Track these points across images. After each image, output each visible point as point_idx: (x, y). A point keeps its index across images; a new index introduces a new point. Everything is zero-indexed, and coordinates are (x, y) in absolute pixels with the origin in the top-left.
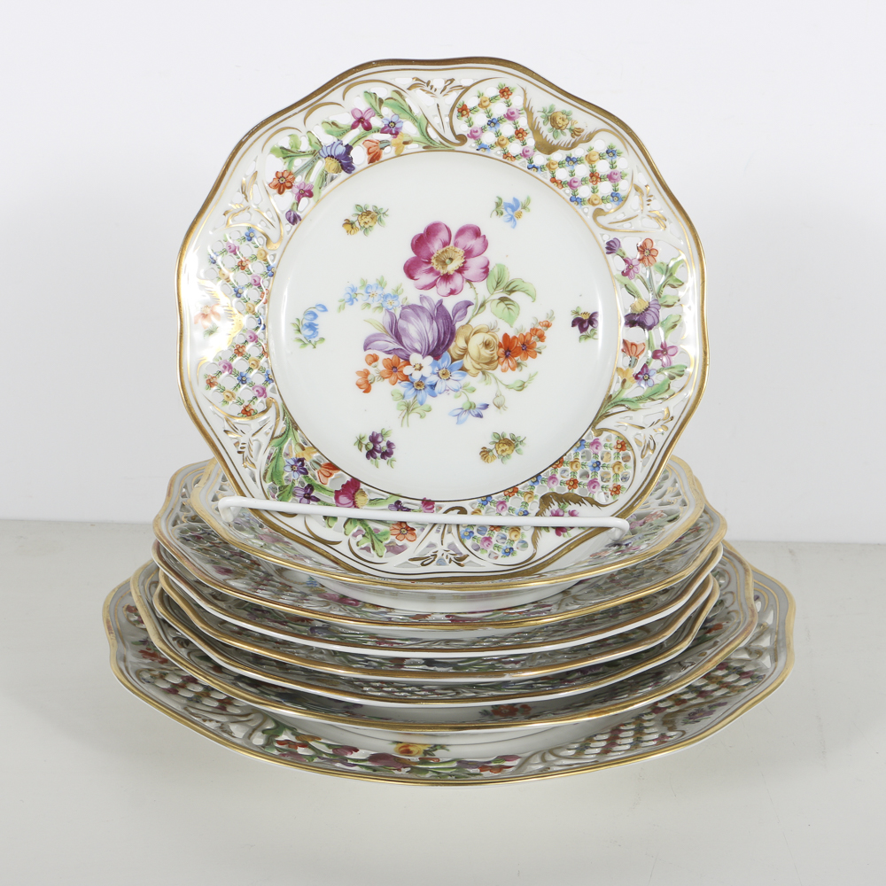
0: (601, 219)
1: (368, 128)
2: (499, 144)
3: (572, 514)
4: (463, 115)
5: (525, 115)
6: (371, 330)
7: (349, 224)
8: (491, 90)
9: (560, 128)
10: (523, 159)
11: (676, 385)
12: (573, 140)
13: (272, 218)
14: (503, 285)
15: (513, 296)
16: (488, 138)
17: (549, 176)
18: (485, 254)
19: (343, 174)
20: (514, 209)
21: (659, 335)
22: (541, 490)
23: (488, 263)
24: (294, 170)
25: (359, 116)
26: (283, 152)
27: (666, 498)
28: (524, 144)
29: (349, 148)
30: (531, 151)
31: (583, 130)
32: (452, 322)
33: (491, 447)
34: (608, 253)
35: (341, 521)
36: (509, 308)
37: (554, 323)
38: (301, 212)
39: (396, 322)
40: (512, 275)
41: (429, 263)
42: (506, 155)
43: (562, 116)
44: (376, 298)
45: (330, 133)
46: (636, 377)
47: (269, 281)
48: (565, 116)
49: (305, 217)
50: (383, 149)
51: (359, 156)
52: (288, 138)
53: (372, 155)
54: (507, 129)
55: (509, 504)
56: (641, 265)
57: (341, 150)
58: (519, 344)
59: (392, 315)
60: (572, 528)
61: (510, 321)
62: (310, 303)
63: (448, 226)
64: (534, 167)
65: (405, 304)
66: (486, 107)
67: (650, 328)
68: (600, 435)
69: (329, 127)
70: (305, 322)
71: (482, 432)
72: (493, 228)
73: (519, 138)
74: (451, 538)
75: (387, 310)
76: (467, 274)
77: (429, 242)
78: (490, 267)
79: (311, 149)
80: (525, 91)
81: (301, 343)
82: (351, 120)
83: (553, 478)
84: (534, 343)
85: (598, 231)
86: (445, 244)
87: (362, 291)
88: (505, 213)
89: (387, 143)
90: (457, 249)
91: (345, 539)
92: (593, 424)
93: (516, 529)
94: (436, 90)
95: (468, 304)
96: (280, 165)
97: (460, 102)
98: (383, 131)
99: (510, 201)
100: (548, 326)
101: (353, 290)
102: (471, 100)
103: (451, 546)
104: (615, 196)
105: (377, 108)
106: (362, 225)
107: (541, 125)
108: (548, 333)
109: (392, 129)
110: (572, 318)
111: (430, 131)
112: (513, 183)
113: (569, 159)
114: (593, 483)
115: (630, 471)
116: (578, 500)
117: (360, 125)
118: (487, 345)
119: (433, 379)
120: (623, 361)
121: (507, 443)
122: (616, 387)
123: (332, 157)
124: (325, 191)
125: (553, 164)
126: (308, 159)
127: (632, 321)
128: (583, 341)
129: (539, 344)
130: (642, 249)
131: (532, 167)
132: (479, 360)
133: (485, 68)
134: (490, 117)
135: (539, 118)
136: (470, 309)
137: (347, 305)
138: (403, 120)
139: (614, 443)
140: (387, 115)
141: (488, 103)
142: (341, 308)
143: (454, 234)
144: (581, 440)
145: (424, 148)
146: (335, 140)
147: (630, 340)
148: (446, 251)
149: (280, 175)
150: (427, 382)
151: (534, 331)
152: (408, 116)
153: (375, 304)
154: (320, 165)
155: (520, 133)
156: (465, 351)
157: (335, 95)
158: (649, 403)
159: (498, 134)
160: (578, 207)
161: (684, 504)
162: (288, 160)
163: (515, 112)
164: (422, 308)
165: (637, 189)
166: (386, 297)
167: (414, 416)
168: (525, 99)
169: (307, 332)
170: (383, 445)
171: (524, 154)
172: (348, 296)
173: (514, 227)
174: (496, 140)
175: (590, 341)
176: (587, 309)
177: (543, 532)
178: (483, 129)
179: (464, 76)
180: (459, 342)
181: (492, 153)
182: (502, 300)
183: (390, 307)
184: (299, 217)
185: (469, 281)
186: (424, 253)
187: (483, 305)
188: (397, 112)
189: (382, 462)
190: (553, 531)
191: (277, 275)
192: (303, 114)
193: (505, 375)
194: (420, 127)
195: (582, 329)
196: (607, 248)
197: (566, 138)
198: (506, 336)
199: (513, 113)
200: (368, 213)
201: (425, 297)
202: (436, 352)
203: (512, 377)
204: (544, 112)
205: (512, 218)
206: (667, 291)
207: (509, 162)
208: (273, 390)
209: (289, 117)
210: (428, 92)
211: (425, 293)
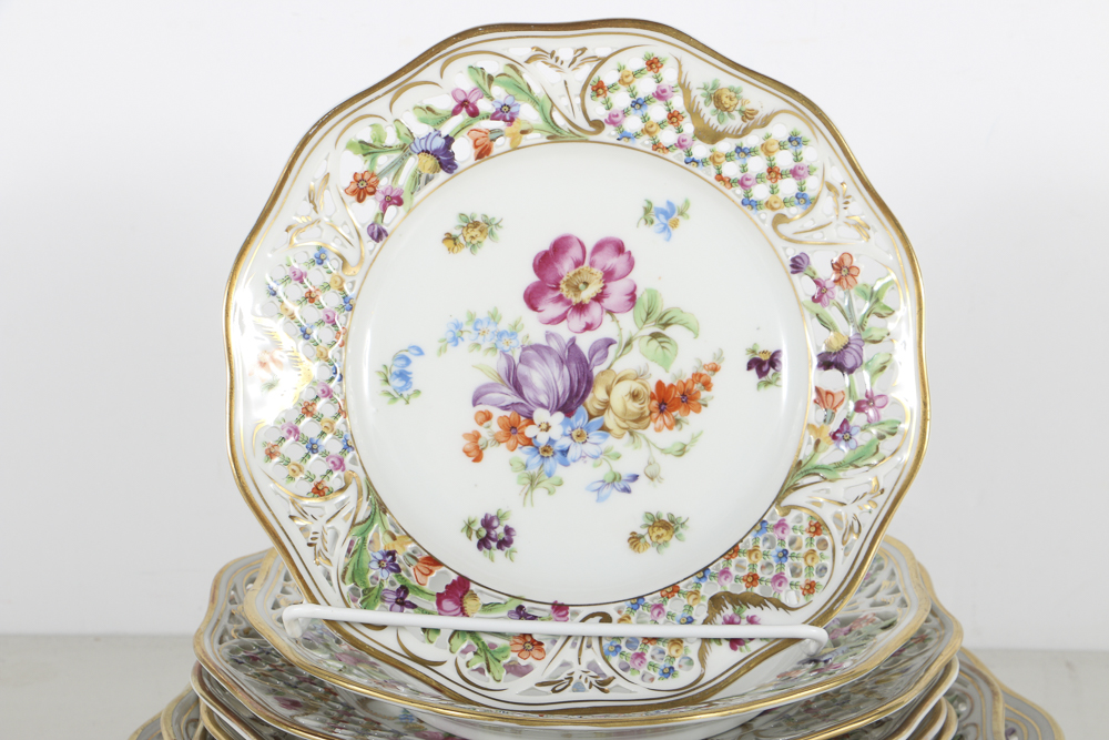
0: (783, 228)
1: (474, 113)
2: (646, 131)
3: (751, 621)
4: (598, 95)
5: (680, 92)
6: (485, 380)
7: (451, 239)
8: (635, 62)
9: (726, 109)
10: (679, 151)
11: (887, 446)
12: (745, 125)
13: (350, 234)
14: (655, 316)
15: (668, 331)
16: (633, 123)
17: (714, 172)
18: (631, 276)
19: (443, 175)
20: (668, 215)
21: (863, 381)
22: (709, 589)
23: (635, 287)
24: (377, 170)
25: (462, 98)
26: (363, 148)
27: (880, 597)
28: (680, 131)
29: (449, 140)
30: (689, 140)
31: (757, 112)
32: (588, 366)
33: (643, 531)
34: (793, 273)
35: (446, 634)
36: (663, 347)
37: (724, 367)
38: (388, 225)
39: (515, 368)
40: (667, 302)
41: (557, 288)
42: (656, 146)
43: (728, 93)
44: (488, 336)
45: (424, 121)
46: (834, 437)
47: (346, 316)
48: (733, 94)
49: (393, 231)
50: (494, 140)
51: (463, 150)
52: (370, 129)
53: (480, 149)
54: (657, 112)
55: (667, 608)
56: (837, 288)
57: (439, 143)
58: (678, 395)
59: (509, 359)
60: (751, 639)
61: (665, 364)
62: (401, 344)
63: (582, 239)
64: (693, 160)
65: (526, 344)
66: (629, 84)
67: (851, 371)
68: (786, 514)
69: (423, 114)
70: (394, 369)
71: (630, 512)
72: (639, 240)
73: (672, 123)
74: (592, 655)
75: (503, 352)
76: (607, 303)
77: (557, 261)
78: (638, 294)
79: (399, 142)
80: (679, 62)
81: (388, 398)
82: (453, 104)
83: (725, 572)
84: (698, 392)
85: (779, 244)
86: (578, 264)
87: (469, 327)
88: (656, 221)
89: (500, 133)
90: (594, 270)
91: (450, 658)
92: (778, 500)
93: (677, 641)
94: (562, 63)
95: (610, 342)
96: (359, 164)
97: (595, 77)
98: (493, 117)
99: (663, 205)
100: (715, 369)
101: (458, 326)
102: (608, 75)
103: (592, 666)
104: (801, 197)
105: (486, 87)
106: (468, 240)
107: (702, 106)
108: (715, 379)
109: (505, 114)
110: (747, 359)
111: (556, 116)
112: (665, 182)
113: (739, 149)
114: (779, 579)
115: (828, 563)
116: (760, 602)
117: (464, 110)
118: (635, 396)
119: (565, 442)
120: (816, 415)
121: (665, 526)
122: (808, 450)
123: (427, 152)
124: (418, 197)
125: (718, 156)
126: (396, 155)
127: (828, 362)
128: (762, 389)
129: (704, 394)
130: (838, 267)
131: (691, 161)
133: (627, 34)
134: (634, 97)
135: (699, 97)
136: (612, 349)
137: (450, 346)
138: (520, 103)
139: (805, 524)
140: (499, 96)
141: (631, 78)
142: (441, 351)
143: (589, 249)
144: (762, 522)
145: (548, 138)
146: (431, 130)
147: (825, 387)
148: (579, 273)
149: (359, 177)
150: (556, 447)
151: (697, 377)
152: (526, 97)
153: (487, 345)
154: (412, 163)
155: (673, 117)
156: (607, 404)
157: (431, 72)
158: (851, 471)
159: (645, 119)
160: (752, 213)
161: (904, 603)
162: (369, 157)
163: (668, 89)
164: (548, 349)
165: (830, 187)
166: (500, 335)
167: (539, 493)
168: (680, 72)
169: (398, 383)
170: (500, 531)
171: (680, 145)
172: (450, 335)
173: (668, 239)
174: (642, 126)
175: (771, 388)
176: (766, 346)
177: (714, 645)
178: (625, 113)
179: (599, 44)
180: (599, 393)
181: (638, 143)
182: (654, 336)
183: (506, 348)
184: (385, 231)
185: (610, 312)
186: (550, 277)
187: (629, 344)
188: (512, 91)
189: (498, 554)
190: (726, 645)
191: (356, 309)
192: (389, 97)
193: (659, 436)
194: (542, 111)
195: (761, 373)
196: (792, 266)
197: (735, 122)
198: (660, 384)
199: (664, 91)
200: (476, 224)
201: (553, 335)
202: (568, 406)
203: (669, 438)
204: (705, 88)
205: (665, 228)
206: (873, 321)
207: (661, 154)
208: (353, 461)
209: (370, 101)
210: (552, 66)
211: (552, 328)
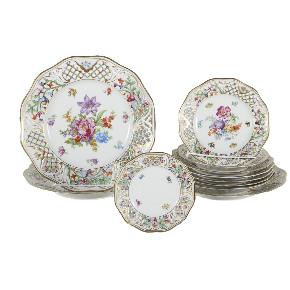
0: (251, 106)
1: (211, 90)
3: (246, 156)
4: (227, 88)
5: (238, 88)
6: (211, 125)
7: (207, 106)
8: (232, 84)
9: (244, 90)
11: (264, 134)
13: (194, 105)
14: (233, 117)
15: (235, 119)
16: (231, 92)
17: (242, 98)
18: (230, 112)
19: (206, 98)
20: (235, 104)
21: (261, 126)
22: (240, 153)
24: (198, 97)
26: (196, 94)
27: (261, 155)
29: (207, 93)
30: (239, 94)
31: (248, 91)
32: (224, 123)
33: (231, 145)
34: (252, 112)
35: (207, 157)
40: (235, 115)
41: (221, 113)
42: (234, 95)
43: (244, 88)
45: (204, 91)
46: (257, 133)
49: (200, 105)
50: (213, 93)
51: (209, 94)
52: (197, 92)
53: (211, 94)
54: (235, 90)
55: (235, 155)
56: (258, 114)
57: (206, 93)
58: (236, 127)
59: (214, 122)
60: (246, 159)
61: (235, 123)
62: (200, 120)
65: (216, 120)
66: (231, 86)
67: (259, 125)
68: (251, 143)
69: (204, 90)
70: (199, 123)
71: (230, 143)
72: (231, 107)
74: (226, 160)
77: (221, 109)
78: (231, 114)
79: (201, 93)
81: (198, 127)
82: (208, 89)
83: (243, 150)
85: (250, 108)
86: (223, 110)
87: (209, 118)
90: (225, 111)
91: (208, 161)
92: (250, 141)
93: (237, 159)
94: (223, 83)
95: (227, 120)
96: (196, 96)
97: (227, 86)
98: (213, 90)
99: (235, 102)
100: (241, 124)
101: (207, 118)
102: (229, 85)
103: (226, 162)
104: (253, 102)
105: (213, 86)
106: (209, 106)
108: (241, 125)
109: (215, 90)
110: (245, 123)
111: (221, 90)
112: (235, 99)
113: (245, 95)
114: (250, 151)
115: (256, 149)
116: (247, 154)
118: (231, 127)
119: (221, 133)
120: (255, 130)
121: (234, 145)
122: (253, 135)
123: (204, 95)
124: (203, 101)
125: (243, 96)
126: (200, 95)
127: (256, 123)
128: (247, 127)
129: (240, 127)
130: (258, 111)
131: (239, 97)
132: (229, 130)
133: (231, 80)
134: (232, 88)
135: (240, 88)
136: (228, 121)
139: (253, 145)
140: (214, 88)
142: (205, 121)
143: (225, 108)
144: (247, 144)
145: (220, 93)
147: (256, 127)
149: (196, 98)
150: (220, 134)
151: (239, 125)
152: (218, 88)
153: (211, 120)
154: (202, 96)
155: (237, 91)
156: (227, 128)
157: (206, 84)
158: (259, 138)
159: (233, 91)
160: (247, 104)
161: (265, 155)
164: (219, 121)
165: (257, 100)
166: (213, 119)
167: (218, 140)
168: (238, 85)
169: (199, 125)
170: (213, 145)
171: (237, 94)
173: (235, 107)
175: (249, 127)
176: (248, 121)
177: (241, 159)
178: (231, 90)
179: (228, 81)
180: (226, 127)
181: (232, 94)
182: (233, 120)
184: (198, 105)
185: (227, 116)
186: (220, 111)
187: (230, 120)
188: (216, 87)
189: (213, 148)
190: (243, 159)
191: (195, 115)
192: (200, 88)
193: (234, 133)
195: (247, 125)
197: (245, 92)
198: (234, 126)
199: (236, 87)
200: (210, 104)
202: (222, 129)
203: (235, 133)
205: (235, 105)
206: (262, 118)
208: (194, 135)
209: (198, 88)
210: (221, 84)
211: (220, 118)
